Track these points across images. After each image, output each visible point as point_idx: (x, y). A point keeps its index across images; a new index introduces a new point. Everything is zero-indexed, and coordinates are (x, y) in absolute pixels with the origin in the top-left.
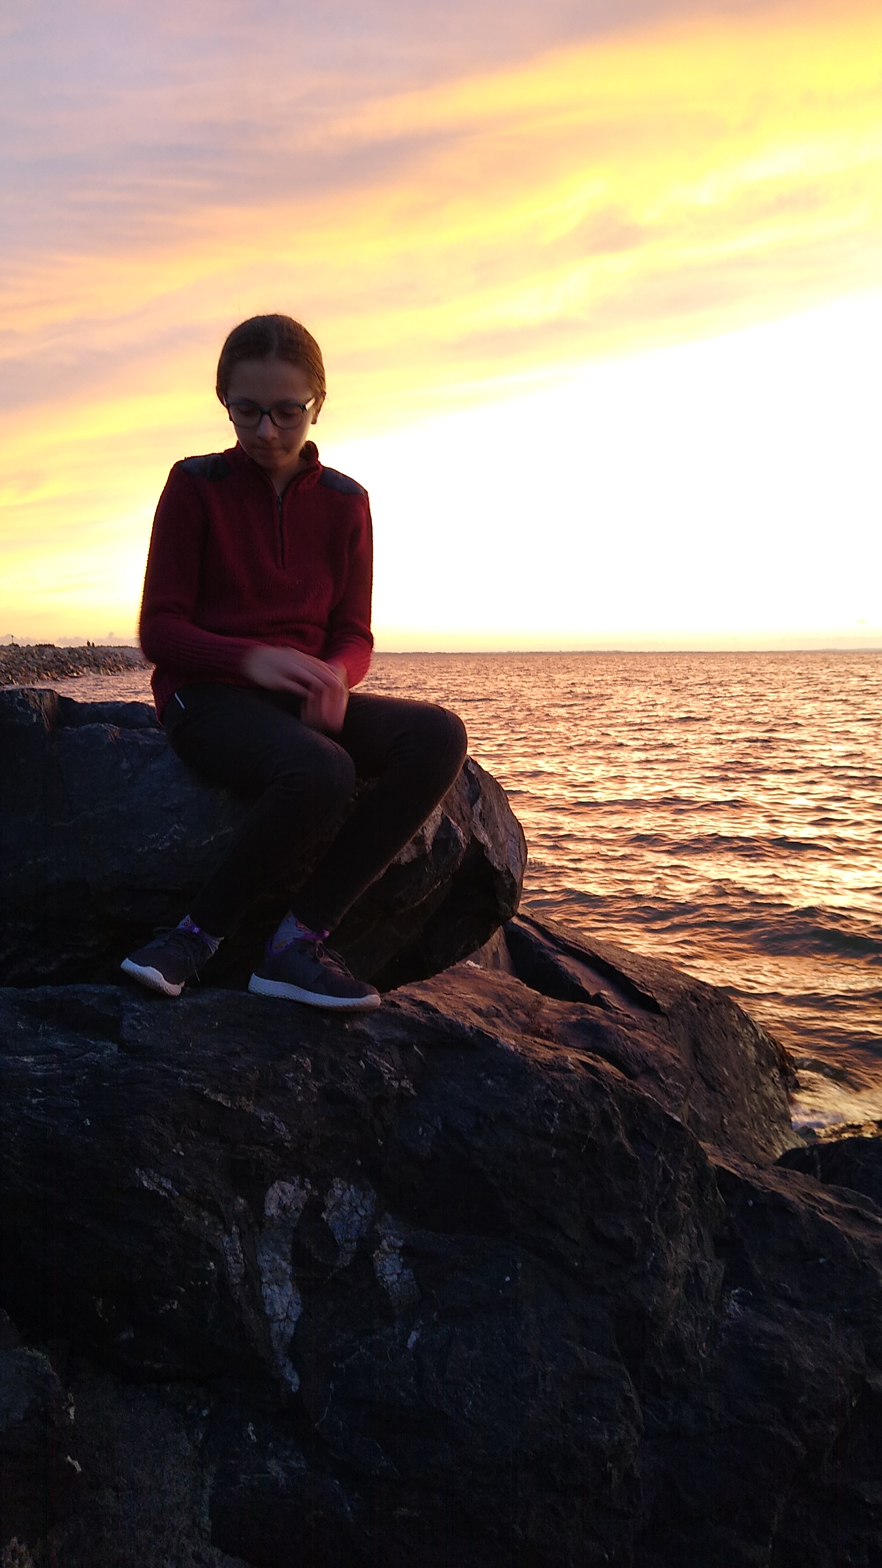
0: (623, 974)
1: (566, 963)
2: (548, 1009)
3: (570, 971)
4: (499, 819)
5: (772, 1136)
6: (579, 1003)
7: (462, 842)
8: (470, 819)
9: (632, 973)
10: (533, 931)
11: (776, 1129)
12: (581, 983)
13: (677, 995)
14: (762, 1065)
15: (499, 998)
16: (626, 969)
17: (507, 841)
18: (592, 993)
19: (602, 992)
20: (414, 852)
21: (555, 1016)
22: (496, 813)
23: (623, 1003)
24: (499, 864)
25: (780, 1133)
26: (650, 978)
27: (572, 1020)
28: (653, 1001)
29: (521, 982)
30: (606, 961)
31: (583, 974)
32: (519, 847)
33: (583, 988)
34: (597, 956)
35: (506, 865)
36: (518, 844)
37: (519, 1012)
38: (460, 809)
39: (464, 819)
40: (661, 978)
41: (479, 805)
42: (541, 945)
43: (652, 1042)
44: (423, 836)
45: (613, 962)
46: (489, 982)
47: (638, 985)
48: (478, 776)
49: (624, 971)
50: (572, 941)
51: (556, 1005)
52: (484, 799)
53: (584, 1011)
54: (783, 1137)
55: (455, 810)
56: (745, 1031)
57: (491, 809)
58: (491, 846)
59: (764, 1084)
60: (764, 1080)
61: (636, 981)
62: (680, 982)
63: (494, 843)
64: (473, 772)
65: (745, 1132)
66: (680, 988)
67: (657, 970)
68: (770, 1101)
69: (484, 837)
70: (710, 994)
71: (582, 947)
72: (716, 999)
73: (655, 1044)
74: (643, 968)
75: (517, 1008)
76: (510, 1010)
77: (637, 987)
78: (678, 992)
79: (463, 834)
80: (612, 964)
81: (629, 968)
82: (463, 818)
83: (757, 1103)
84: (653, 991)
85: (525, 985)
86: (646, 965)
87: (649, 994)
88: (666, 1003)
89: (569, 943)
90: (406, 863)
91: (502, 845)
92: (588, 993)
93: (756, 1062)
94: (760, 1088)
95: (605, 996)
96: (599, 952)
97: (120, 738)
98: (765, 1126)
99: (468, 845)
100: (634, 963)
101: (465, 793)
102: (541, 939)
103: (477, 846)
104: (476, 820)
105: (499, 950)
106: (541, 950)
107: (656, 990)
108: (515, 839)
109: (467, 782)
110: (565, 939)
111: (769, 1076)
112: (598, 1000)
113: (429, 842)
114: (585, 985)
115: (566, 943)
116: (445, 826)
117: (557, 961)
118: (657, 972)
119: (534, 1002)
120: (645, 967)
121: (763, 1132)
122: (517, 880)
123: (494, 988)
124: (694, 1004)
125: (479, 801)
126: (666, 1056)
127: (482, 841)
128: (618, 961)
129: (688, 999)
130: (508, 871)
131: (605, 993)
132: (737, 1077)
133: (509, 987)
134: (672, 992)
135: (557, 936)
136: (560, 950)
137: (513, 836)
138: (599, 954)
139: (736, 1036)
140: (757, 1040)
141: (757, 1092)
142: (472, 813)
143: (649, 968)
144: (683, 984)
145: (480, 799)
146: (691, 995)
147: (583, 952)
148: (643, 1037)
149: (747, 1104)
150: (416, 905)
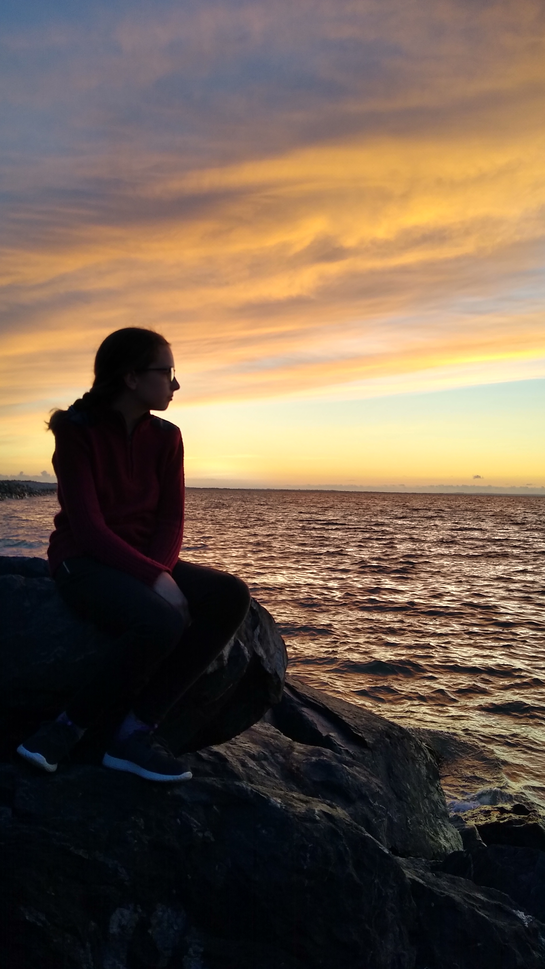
0: (343, 721)
1: (308, 713)
2: (297, 752)
3: (310, 718)
4: (270, 639)
5: (438, 829)
6: (317, 747)
7: (247, 657)
8: (253, 640)
9: (349, 719)
11: (440, 823)
12: (317, 727)
13: (377, 734)
14: (430, 779)
15: (266, 745)
16: (345, 717)
18: (324, 735)
19: (330, 734)
20: (216, 666)
21: (302, 757)
22: (269, 635)
23: (344, 741)
24: (270, 669)
25: (442, 825)
27: (313, 761)
28: (362, 739)
29: (280, 732)
30: (332, 711)
31: (318, 721)
32: (283, 657)
33: (318, 731)
34: (327, 708)
35: (275, 669)
37: (278, 756)
38: (246, 633)
39: (249, 641)
40: (367, 723)
41: (258, 630)
42: (291, 700)
43: (364, 775)
45: (337, 712)
46: (260, 733)
47: (353, 728)
48: (258, 610)
50: (311, 697)
51: (302, 748)
52: (262, 627)
53: (320, 754)
54: (445, 829)
55: (243, 635)
56: (420, 756)
57: (266, 632)
58: (265, 658)
59: (432, 792)
60: (432, 789)
61: (352, 725)
62: (379, 724)
63: (267, 655)
64: (255, 608)
65: (422, 827)
66: (379, 729)
68: (435, 803)
69: (261, 652)
70: (397, 732)
71: (317, 702)
72: (401, 735)
73: (366, 777)
74: (356, 715)
75: (277, 752)
76: (273, 754)
77: (352, 729)
78: (378, 732)
79: (248, 652)
81: (347, 715)
83: (428, 806)
84: (363, 732)
85: (282, 734)
86: (358, 713)
87: (360, 734)
88: (371, 740)
89: (309, 699)
90: (211, 673)
91: (272, 657)
92: (321, 734)
93: (426, 777)
94: (430, 795)
95: (332, 736)
96: (328, 705)
97: (25, 584)
98: (433, 822)
99: (251, 658)
100: (350, 711)
101: (250, 623)
102: (292, 696)
103: (256, 658)
104: (256, 640)
106: (292, 704)
107: (365, 732)
108: (280, 651)
109: (253, 616)
110: (307, 696)
111: (434, 786)
112: (328, 743)
113: (226, 659)
114: (320, 729)
115: (307, 698)
116: (236, 647)
117: (302, 712)
118: (365, 718)
119: (288, 747)
121: (432, 826)
122: (282, 679)
123: (263, 738)
124: (388, 740)
125: (258, 627)
126: (373, 786)
127: (260, 654)
128: (340, 711)
129: (384, 737)
130: (276, 673)
131: (332, 734)
132: (415, 790)
133: (272, 737)
134: (374, 732)
135: (301, 693)
136: (303, 703)
137: (279, 649)
139: (414, 759)
140: (427, 762)
141: (427, 798)
142: (253, 636)
143: (360, 715)
144: (381, 726)
146: (386, 734)
147: (318, 705)
148: (359, 772)
149: (422, 807)
150: (216, 700)
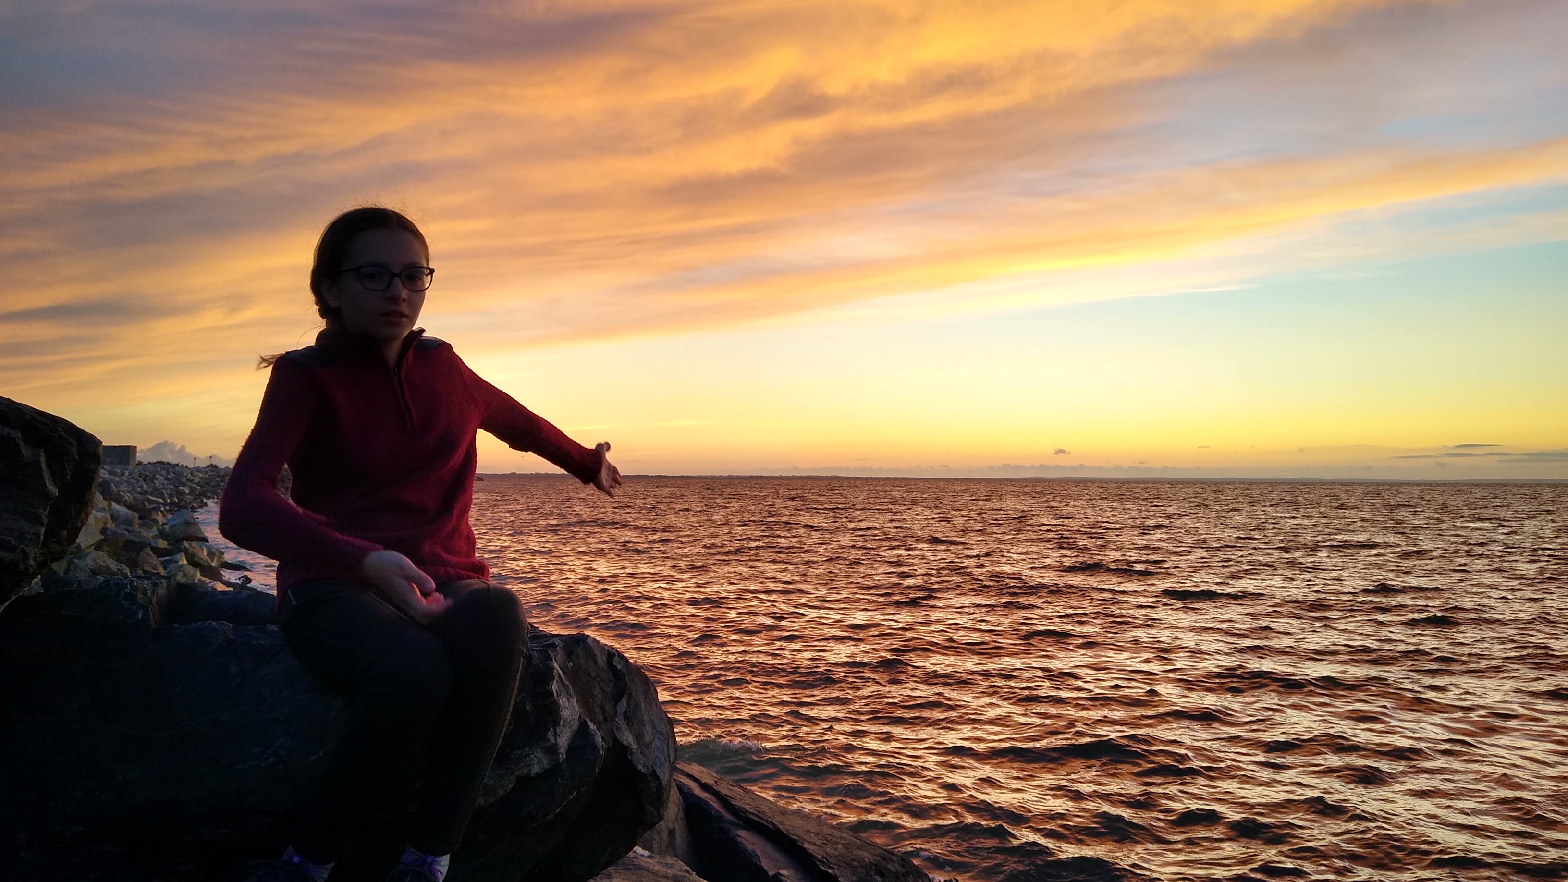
0: (804, 850)
1: (747, 839)
3: (750, 848)
4: (645, 717)
7: (600, 748)
8: (613, 720)
9: (814, 847)
10: (715, 804)
12: (760, 862)
13: (861, 870)
16: (809, 842)
17: (654, 739)
18: (771, 873)
19: (781, 871)
20: (545, 762)
22: (643, 707)
24: (644, 766)
26: (834, 852)
28: (834, 879)
29: (690, 871)
30: (788, 834)
31: (763, 851)
32: (668, 745)
33: (762, 867)
34: (779, 829)
35: (652, 766)
36: (666, 742)
38: (602, 708)
39: (606, 721)
41: (624, 703)
42: (721, 818)
44: (556, 745)
45: (796, 836)
47: (820, 861)
48: (624, 671)
49: (806, 846)
50: (754, 812)
52: (630, 696)
55: (597, 709)
57: (637, 705)
58: (635, 747)
61: (818, 856)
62: (866, 854)
63: (639, 743)
64: (619, 668)
66: (865, 861)
67: (843, 842)
69: (627, 738)
70: (895, 865)
71: (764, 820)
74: (827, 840)
78: (862, 867)
79: (603, 738)
80: (795, 837)
82: (606, 719)
84: (836, 867)
85: (694, 873)
87: (830, 871)
89: (751, 816)
90: (537, 774)
91: (648, 745)
92: (766, 872)
95: (784, 876)
96: (781, 823)
97: (232, 637)
99: (608, 751)
100: (818, 834)
101: (609, 690)
102: (722, 811)
103: (619, 751)
104: (620, 720)
105: (676, 827)
106: (722, 825)
107: (839, 866)
108: (663, 738)
109: (612, 679)
110: (747, 811)
113: (563, 751)
114: (765, 864)
116: (582, 730)
117: (738, 838)
120: (829, 838)
122: (664, 782)
125: (624, 698)
127: (625, 742)
128: (801, 834)
129: (872, 873)
130: (654, 774)
131: (784, 872)
134: (856, 867)
135: (739, 807)
136: (740, 822)
137: (661, 733)
138: (780, 827)
142: (616, 712)
145: (626, 696)
146: (876, 869)
147: (765, 826)
150: (549, 818)
